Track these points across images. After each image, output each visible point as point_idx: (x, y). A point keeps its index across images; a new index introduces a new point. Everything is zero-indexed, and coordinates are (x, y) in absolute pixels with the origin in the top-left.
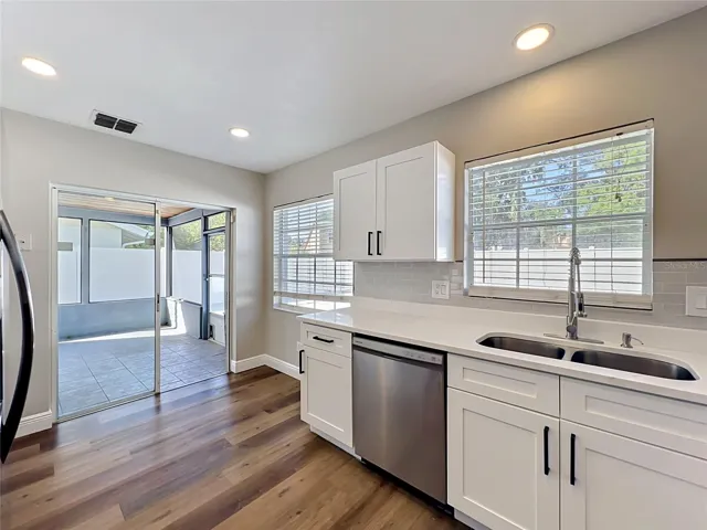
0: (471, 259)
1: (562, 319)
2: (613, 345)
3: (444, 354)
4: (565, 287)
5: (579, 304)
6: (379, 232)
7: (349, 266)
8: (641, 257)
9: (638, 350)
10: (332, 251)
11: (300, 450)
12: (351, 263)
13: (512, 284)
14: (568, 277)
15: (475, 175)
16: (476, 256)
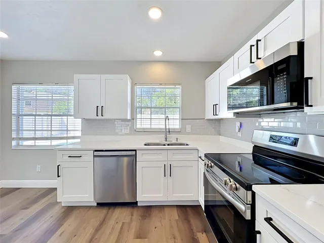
0: (136, 119)
1: (163, 136)
2: (174, 141)
3: (136, 150)
4: (164, 127)
5: (169, 131)
6: (102, 107)
7: (79, 121)
8: (178, 118)
9: (179, 141)
10: (73, 113)
11: (62, 215)
12: (81, 120)
13: (149, 127)
14: (164, 124)
15: (138, 89)
16: (138, 117)
